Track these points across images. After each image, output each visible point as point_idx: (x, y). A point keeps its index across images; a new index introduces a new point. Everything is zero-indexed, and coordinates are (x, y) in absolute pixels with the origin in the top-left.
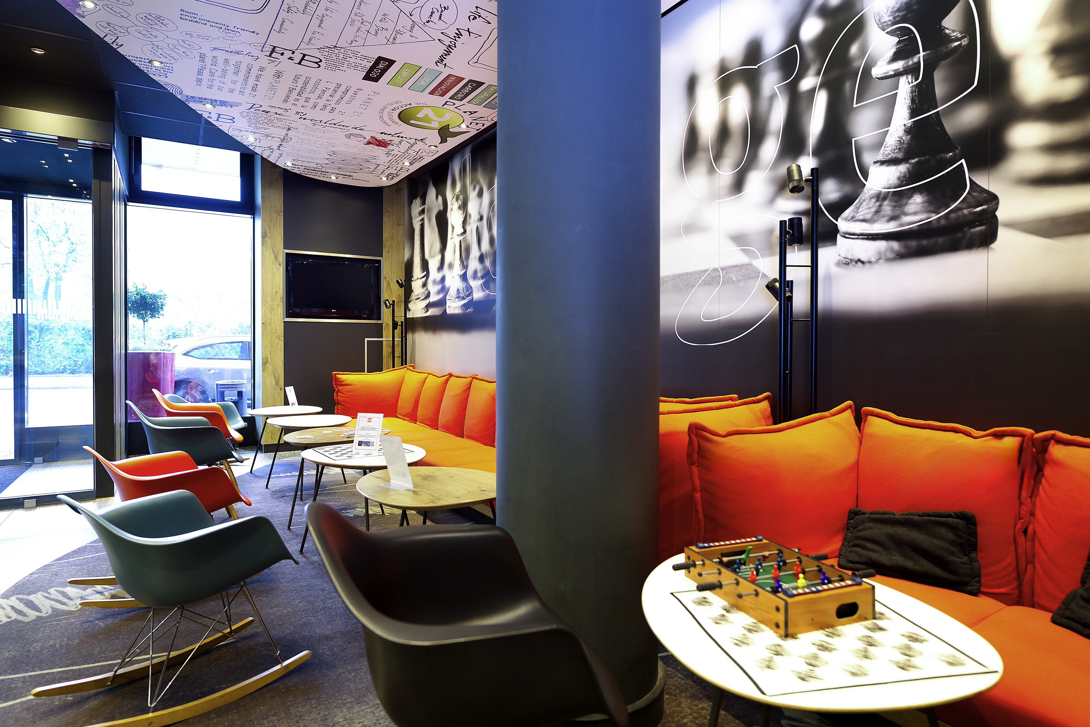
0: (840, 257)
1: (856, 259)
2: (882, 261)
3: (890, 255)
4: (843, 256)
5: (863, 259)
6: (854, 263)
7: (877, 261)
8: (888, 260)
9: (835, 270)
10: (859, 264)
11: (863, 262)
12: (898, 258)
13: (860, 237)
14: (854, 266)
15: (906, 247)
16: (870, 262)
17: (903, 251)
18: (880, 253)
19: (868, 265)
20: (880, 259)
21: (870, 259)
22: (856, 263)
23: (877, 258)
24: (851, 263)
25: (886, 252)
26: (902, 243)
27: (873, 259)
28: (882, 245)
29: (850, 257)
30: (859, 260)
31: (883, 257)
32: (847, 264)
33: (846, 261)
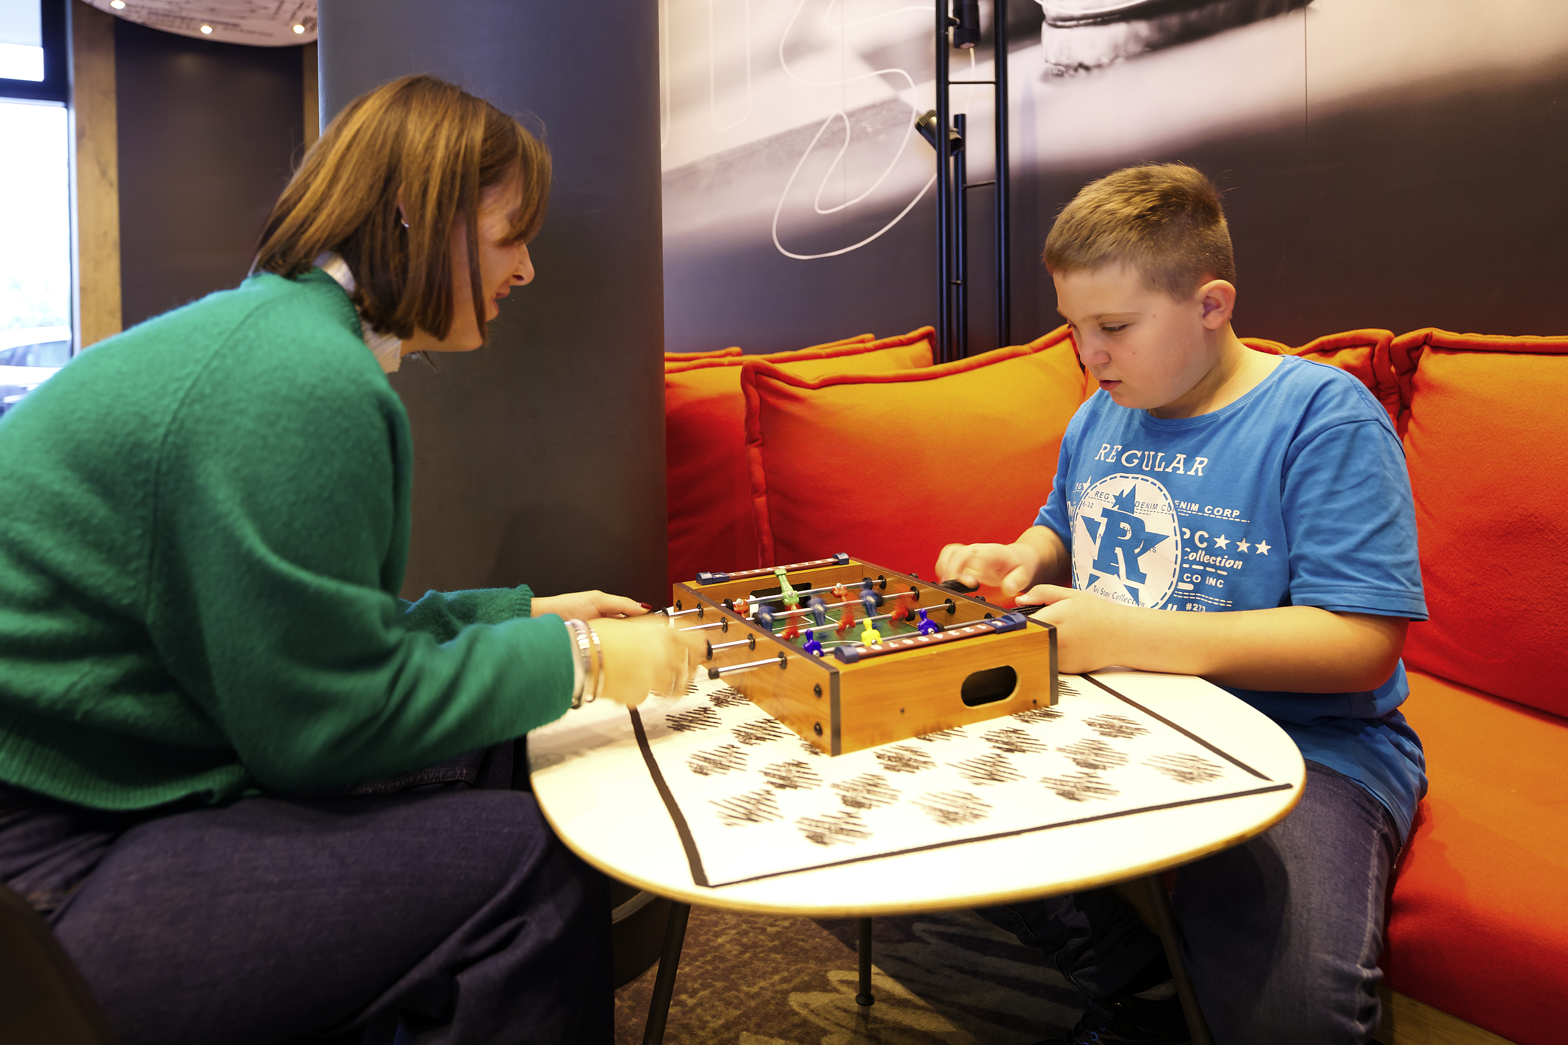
0: (1047, 65)
1: (1076, 64)
2: (1120, 61)
3: (1134, 48)
4: (1053, 60)
5: (1088, 62)
6: (1071, 72)
7: (1112, 61)
8: (1132, 57)
9: (1040, 89)
10: (1082, 72)
11: (1087, 68)
12: (1148, 52)
13: (1082, 22)
14: (1072, 76)
15: (1161, 29)
16: (1099, 66)
17: (1156, 36)
18: (1116, 47)
19: (1095, 72)
20: (1116, 57)
21: (1099, 60)
22: (1076, 70)
23: (1112, 56)
24: (1067, 72)
25: (1126, 43)
26: (1155, 23)
27: (1105, 60)
28: (1119, 30)
29: (1065, 61)
30: (1081, 66)
31: (1122, 53)
32: (1060, 75)
33: (1059, 70)
